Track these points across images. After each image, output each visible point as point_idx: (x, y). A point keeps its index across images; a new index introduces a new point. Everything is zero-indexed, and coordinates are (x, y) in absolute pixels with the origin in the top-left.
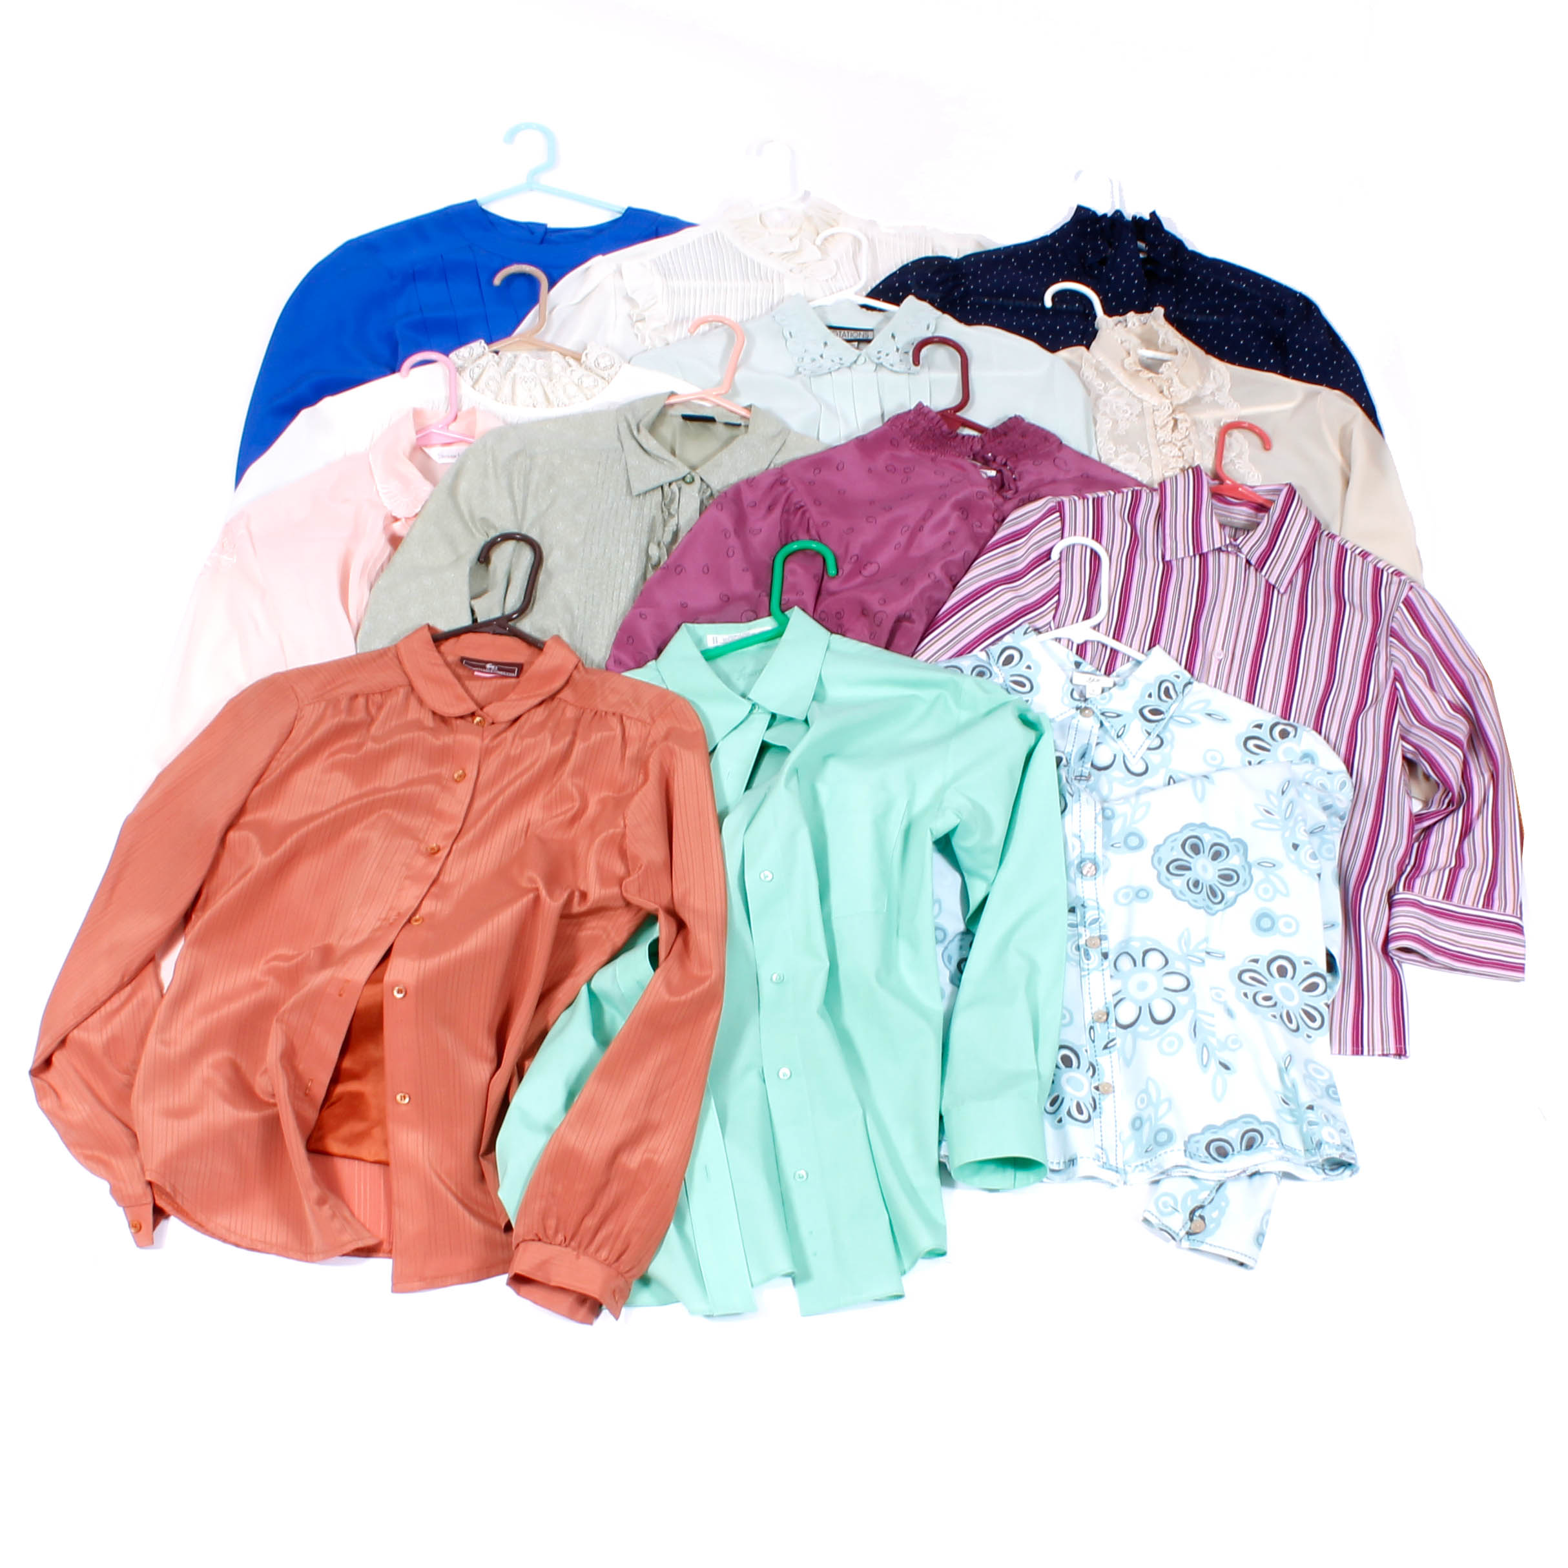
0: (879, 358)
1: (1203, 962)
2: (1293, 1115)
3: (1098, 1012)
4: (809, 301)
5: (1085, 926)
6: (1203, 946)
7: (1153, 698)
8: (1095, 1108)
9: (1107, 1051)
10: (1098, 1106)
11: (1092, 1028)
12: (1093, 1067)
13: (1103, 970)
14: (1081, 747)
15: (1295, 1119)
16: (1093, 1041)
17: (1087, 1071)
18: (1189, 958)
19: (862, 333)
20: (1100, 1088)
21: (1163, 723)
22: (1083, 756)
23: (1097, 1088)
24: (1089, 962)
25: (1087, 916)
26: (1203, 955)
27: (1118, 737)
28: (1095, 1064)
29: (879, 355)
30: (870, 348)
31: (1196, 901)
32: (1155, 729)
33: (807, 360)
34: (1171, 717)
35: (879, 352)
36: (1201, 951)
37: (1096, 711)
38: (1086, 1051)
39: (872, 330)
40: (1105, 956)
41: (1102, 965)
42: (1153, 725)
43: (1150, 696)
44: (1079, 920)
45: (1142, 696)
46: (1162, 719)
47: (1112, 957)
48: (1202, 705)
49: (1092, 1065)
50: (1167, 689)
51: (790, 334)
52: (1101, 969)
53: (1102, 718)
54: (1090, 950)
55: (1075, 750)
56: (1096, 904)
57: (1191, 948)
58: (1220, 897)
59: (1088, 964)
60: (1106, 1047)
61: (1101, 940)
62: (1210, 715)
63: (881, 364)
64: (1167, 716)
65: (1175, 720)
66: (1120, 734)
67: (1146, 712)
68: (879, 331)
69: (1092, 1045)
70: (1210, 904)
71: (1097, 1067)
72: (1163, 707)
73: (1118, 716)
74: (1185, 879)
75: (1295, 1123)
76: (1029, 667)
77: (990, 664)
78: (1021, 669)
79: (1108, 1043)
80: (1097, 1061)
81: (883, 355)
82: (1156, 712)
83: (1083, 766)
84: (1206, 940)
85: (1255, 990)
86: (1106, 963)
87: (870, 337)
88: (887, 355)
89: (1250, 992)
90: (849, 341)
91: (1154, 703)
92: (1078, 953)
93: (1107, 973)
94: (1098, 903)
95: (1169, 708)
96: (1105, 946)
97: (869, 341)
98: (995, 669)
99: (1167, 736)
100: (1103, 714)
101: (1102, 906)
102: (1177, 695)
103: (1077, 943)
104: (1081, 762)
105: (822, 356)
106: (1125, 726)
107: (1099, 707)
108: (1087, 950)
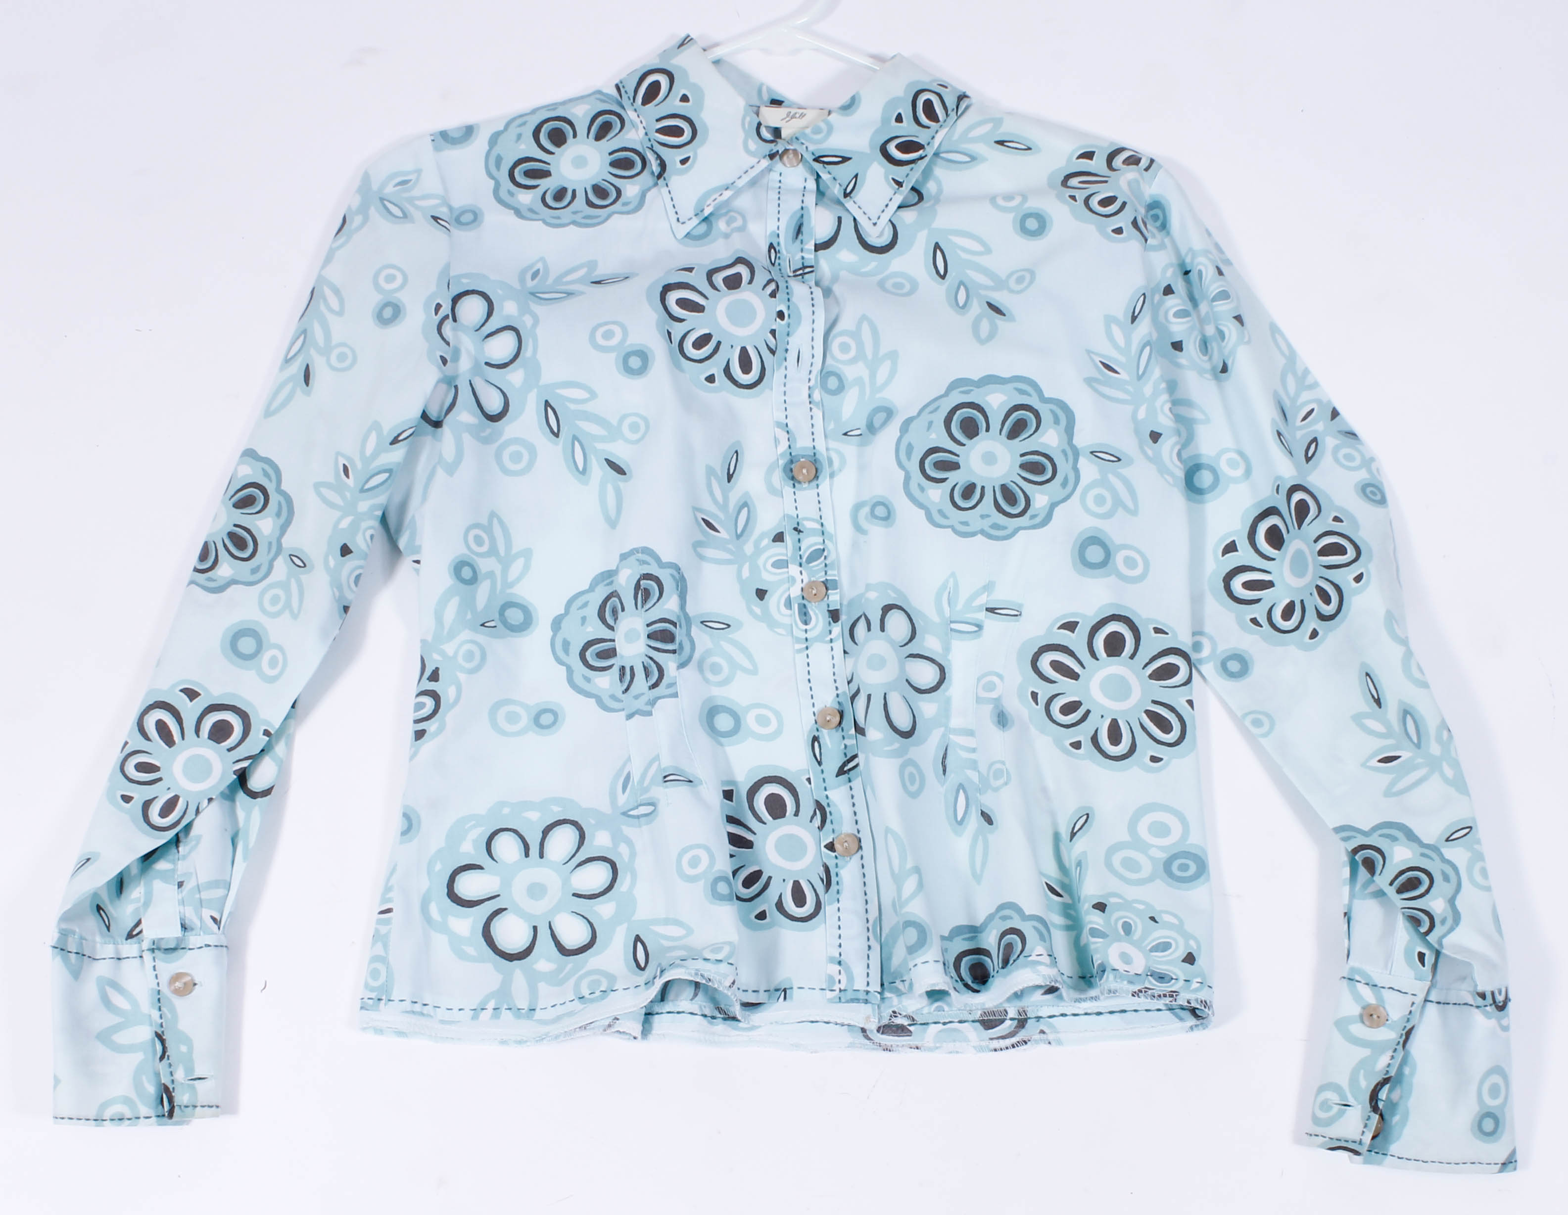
1: (980, 627)
2: (1067, 915)
3: (824, 712)
5: (801, 565)
6: (983, 600)
7: (905, 124)
8: (828, 885)
9: (844, 777)
10: (834, 879)
11: (815, 739)
12: (821, 810)
13: (831, 641)
14: (792, 217)
15: (1070, 923)
16: (820, 763)
17: (812, 818)
18: (953, 626)
20: (837, 846)
21: (922, 164)
22: (799, 231)
23: (831, 847)
24: (807, 627)
25: (804, 546)
26: (982, 615)
27: (846, 195)
28: (824, 804)
31: (966, 524)
32: (911, 176)
34: (936, 154)
36: (979, 609)
37: (806, 155)
38: (809, 780)
40: (835, 615)
41: (830, 632)
42: (906, 169)
43: (899, 119)
44: (789, 555)
45: (885, 121)
46: (921, 158)
47: (846, 619)
48: (987, 128)
49: (819, 806)
50: (928, 104)
52: (828, 639)
53: (817, 166)
54: (808, 605)
55: (783, 224)
56: (818, 527)
57: (959, 607)
58: (1022, 504)
59: (806, 631)
60: (841, 772)
61: (827, 589)
62: (1001, 143)
64: (930, 151)
65: (943, 159)
66: (848, 190)
67: (892, 149)
69: (819, 768)
70: (1001, 519)
71: (828, 810)
72: (922, 137)
73: (845, 159)
74: (947, 486)
75: (1068, 928)
76: (685, 99)
77: (623, 107)
78: (674, 105)
79: (845, 764)
80: (827, 797)
82: (908, 146)
83: (802, 250)
84: (988, 587)
85: (1052, 689)
86: (837, 629)
89: (1044, 691)
91: (908, 130)
92: (789, 612)
93: (838, 646)
94: (822, 525)
95: (933, 138)
96: (834, 598)
98: (630, 115)
99: (930, 188)
100: (817, 160)
101: (829, 527)
102: (947, 115)
103: (786, 595)
104: (798, 241)
106: (856, 176)
107: (812, 148)
108: (805, 606)
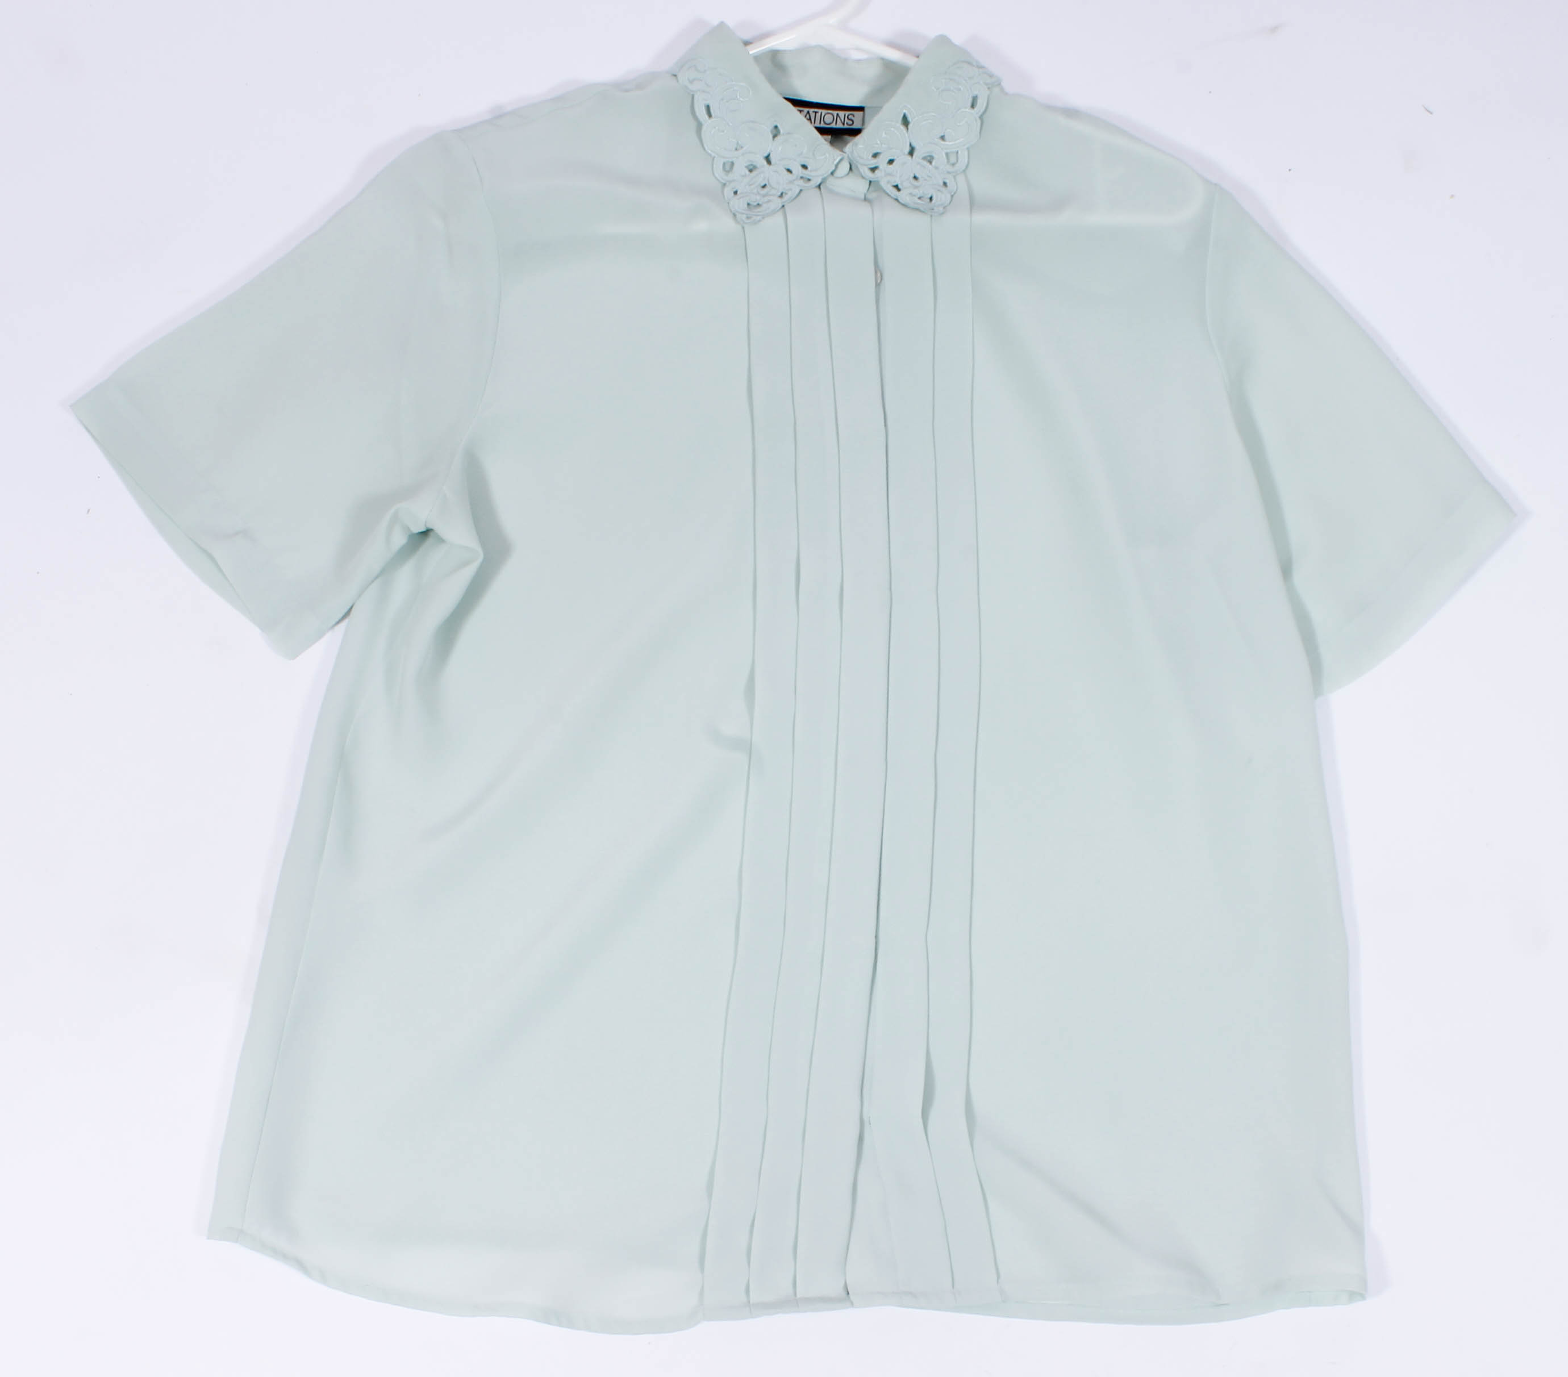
0: (873, 170)
4: (747, 43)
19: (842, 114)
29: (873, 162)
30: (856, 146)
33: (740, 169)
35: (875, 155)
39: (861, 109)
51: (708, 108)
63: (877, 182)
68: (877, 109)
81: (882, 162)
87: (856, 125)
88: (891, 162)
90: (822, 131)
97: (856, 132)
105: (768, 159)
